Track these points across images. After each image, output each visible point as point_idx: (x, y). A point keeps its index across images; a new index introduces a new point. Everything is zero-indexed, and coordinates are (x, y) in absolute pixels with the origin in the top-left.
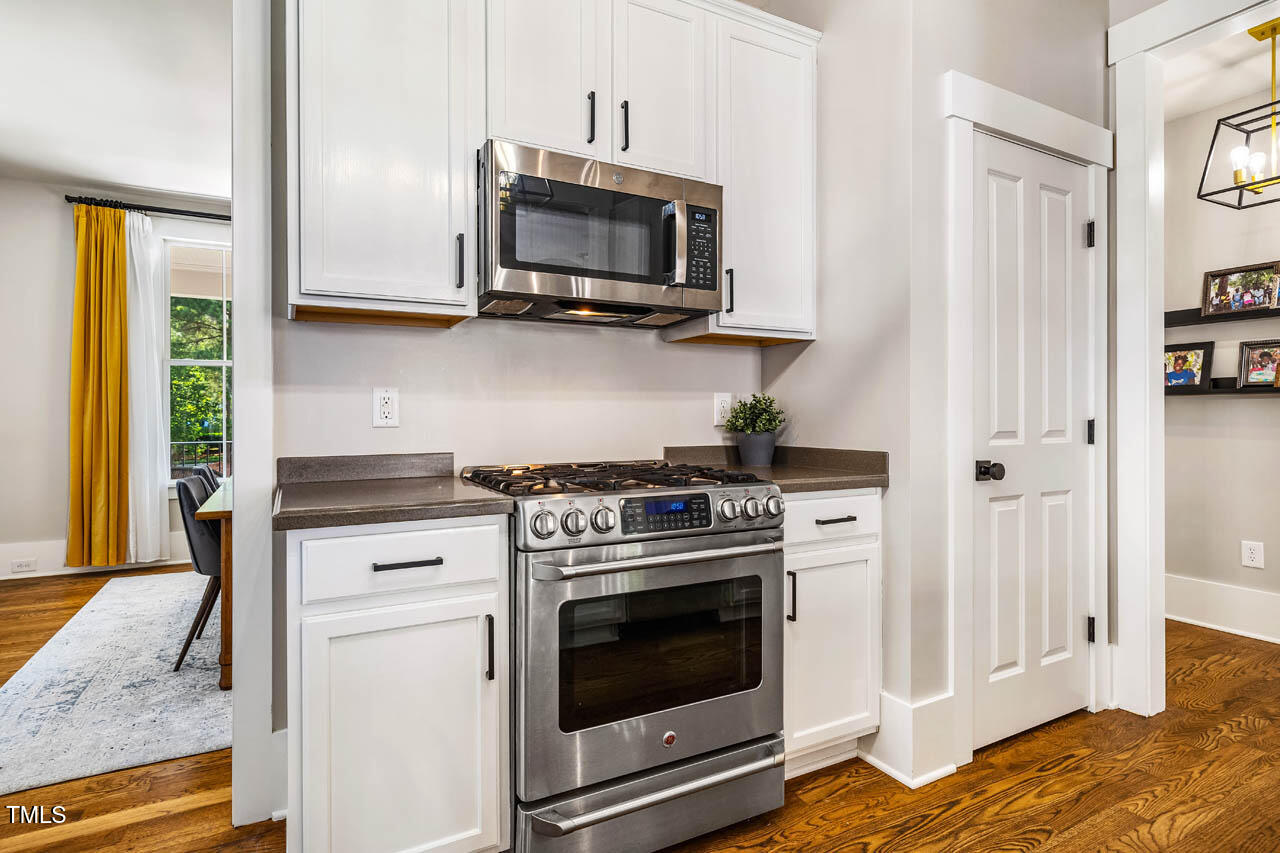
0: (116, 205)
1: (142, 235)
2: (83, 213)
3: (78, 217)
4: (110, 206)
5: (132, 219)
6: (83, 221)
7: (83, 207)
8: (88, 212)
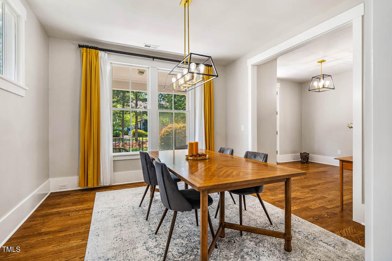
0: (96, 48)
1: (104, 60)
2: (85, 51)
3: (83, 53)
4: (94, 49)
5: (101, 54)
6: (85, 54)
7: (85, 49)
8: (86, 51)
